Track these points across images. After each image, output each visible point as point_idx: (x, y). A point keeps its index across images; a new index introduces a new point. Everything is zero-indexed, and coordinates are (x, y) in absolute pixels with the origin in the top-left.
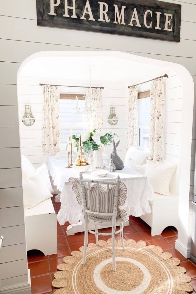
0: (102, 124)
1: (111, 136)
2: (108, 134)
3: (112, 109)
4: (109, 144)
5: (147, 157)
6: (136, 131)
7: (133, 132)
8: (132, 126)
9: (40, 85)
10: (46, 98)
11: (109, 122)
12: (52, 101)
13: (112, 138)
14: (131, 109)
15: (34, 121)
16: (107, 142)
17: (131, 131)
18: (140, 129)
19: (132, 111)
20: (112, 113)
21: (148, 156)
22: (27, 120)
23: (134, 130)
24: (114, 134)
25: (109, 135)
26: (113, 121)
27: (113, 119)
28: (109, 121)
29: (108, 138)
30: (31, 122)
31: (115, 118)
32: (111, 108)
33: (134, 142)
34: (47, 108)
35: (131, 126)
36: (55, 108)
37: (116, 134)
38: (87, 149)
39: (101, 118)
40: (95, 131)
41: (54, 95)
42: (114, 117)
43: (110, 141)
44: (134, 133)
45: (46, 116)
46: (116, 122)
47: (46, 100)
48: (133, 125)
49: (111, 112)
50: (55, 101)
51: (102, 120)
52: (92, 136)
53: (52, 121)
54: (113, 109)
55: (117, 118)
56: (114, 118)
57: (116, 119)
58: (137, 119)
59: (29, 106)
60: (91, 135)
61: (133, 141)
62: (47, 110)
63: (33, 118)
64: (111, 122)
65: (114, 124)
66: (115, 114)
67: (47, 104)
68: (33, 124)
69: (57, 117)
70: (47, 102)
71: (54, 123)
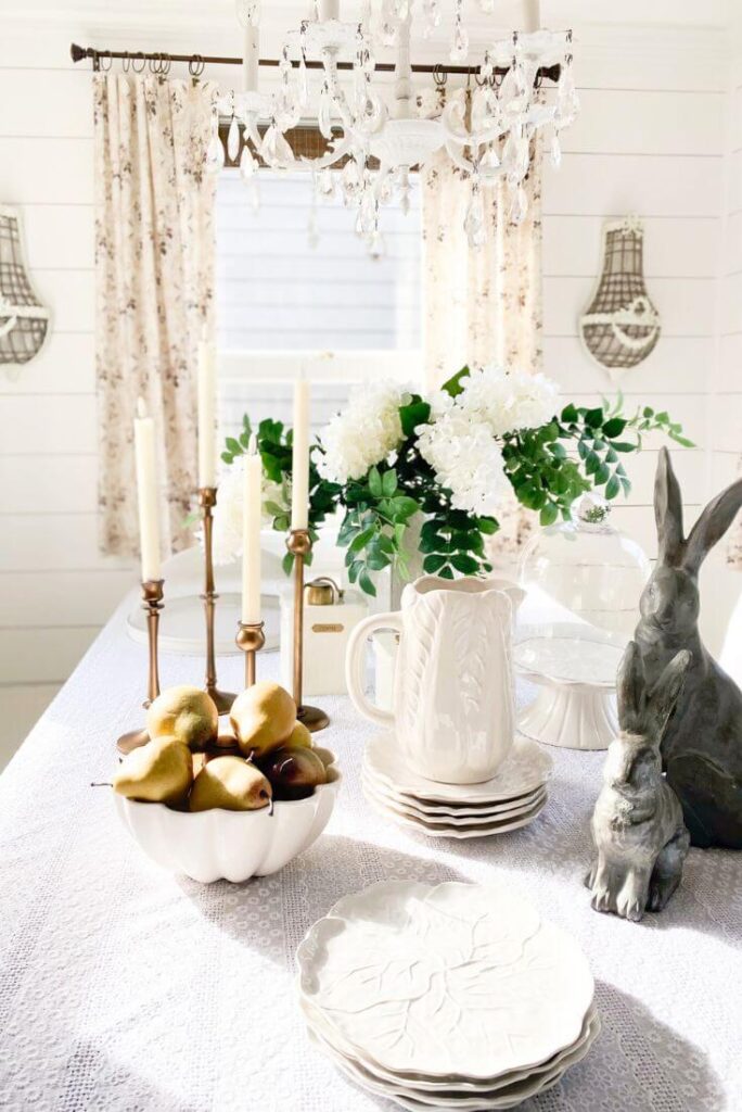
0: (539, 352)
1: (615, 428)
2: (581, 419)
3: (618, 246)
4: (596, 515)
9: (78, 54)
10: (114, 155)
11: (595, 339)
12: (159, 179)
13: (625, 448)
15: (40, 328)
16: (576, 494)
20: (616, 268)
24: (648, 413)
25: (594, 418)
26: (626, 330)
27: (626, 316)
28: (590, 332)
29: (583, 452)
30: (15, 337)
31: (640, 310)
34: (121, 231)
36: (185, 229)
37: (663, 418)
38: (362, 555)
39: (528, 310)
40: (463, 382)
41: (181, 132)
42: (636, 301)
43: (599, 481)
45: (120, 294)
46: (642, 343)
47: (116, 168)
49: (608, 262)
50: (183, 179)
51: (539, 326)
52: (418, 430)
53: (164, 332)
54: (629, 245)
55: (659, 307)
56: (633, 306)
57: (645, 320)
60: (416, 413)
62: (124, 250)
63: (33, 305)
64: (606, 341)
65: (635, 359)
66: (641, 284)
67: (122, 197)
68: (36, 351)
69: (196, 301)
70: (121, 187)
71: (174, 347)
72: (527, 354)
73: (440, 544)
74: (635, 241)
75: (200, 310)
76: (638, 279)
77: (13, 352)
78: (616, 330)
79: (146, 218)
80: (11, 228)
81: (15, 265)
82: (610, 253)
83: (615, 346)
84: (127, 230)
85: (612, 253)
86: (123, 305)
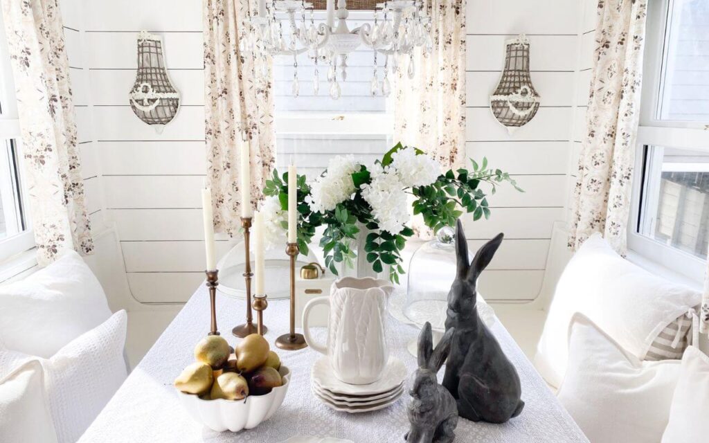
0: (463, 118)
2: (456, 176)
3: (513, 54)
5: (685, 316)
6: (627, 158)
7: (611, 162)
8: (607, 131)
10: (214, 6)
11: (499, 110)
13: (483, 193)
14: (607, 45)
15: (175, 104)
17: (598, 158)
18: (646, 147)
19: (613, 52)
20: (512, 68)
21: (691, 313)
22: (142, 100)
23: (616, 154)
24: (499, 172)
26: (516, 105)
27: (517, 97)
28: (496, 105)
29: (461, 194)
30: (160, 110)
31: (524, 93)
32: (509, 47)
33: (609, 213)
34: (218, 51)
35: (602, 132)
37: (507, 175)
38: (331, 252)
39: (458, 92)
40: (393, 157)
42: (522, 88)
44: (616, 168)
45: (218, 85)
46: (527, 112)
47: (215, 13)
48: (614, 127)
51: (463, 103)
53: (243, 106)
54: (520, 53)
55: (537, 91)
56: (519, 91)
57: (529, 98)
58: (637, 95)
59: (152, 44)
61: (605, 207)
62: (220, 59)
63: (171, 92)
64: (504, 111)
65: (521, 122)
66: (528, 76)
67: (219, 30)
68: (173, 117)
69: (262, 88)
70: (218, 24)
71: (249, 116)
72: (456, 119)
73: (375, 246)
74: (523, 50)
75: (264, 94)
76: (525, 74)
77: (159, 118)
78: (510, 105)
79: (233, 42)
80: (156, 47)
81: (159, 68)
82: (509, 58)
83: (510, 114)
84: (222, 48)
85: (510, 57)
86: (220, 92)
